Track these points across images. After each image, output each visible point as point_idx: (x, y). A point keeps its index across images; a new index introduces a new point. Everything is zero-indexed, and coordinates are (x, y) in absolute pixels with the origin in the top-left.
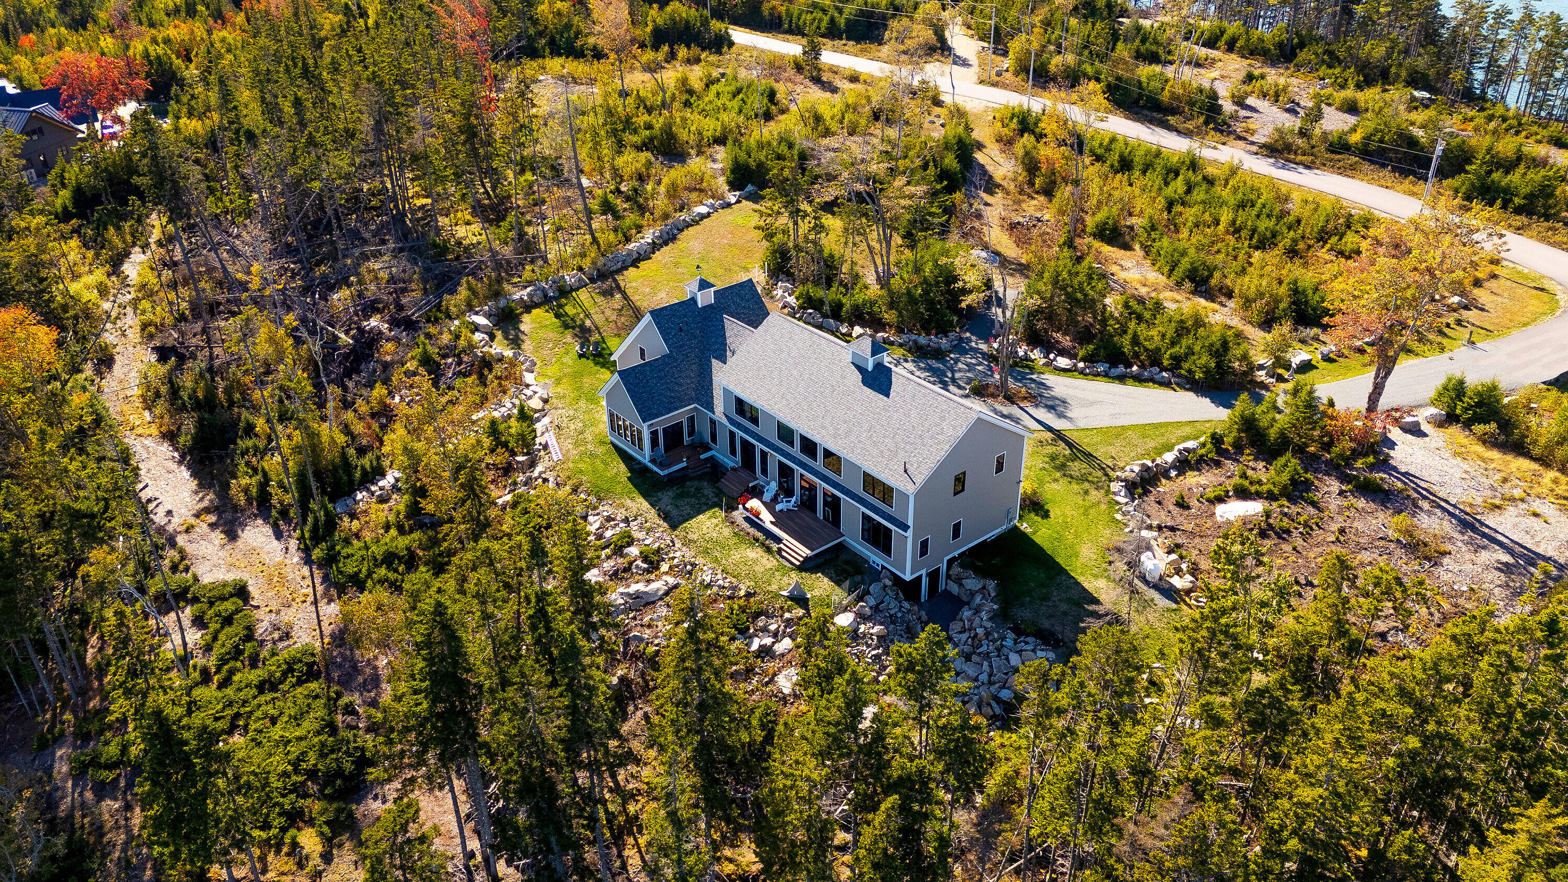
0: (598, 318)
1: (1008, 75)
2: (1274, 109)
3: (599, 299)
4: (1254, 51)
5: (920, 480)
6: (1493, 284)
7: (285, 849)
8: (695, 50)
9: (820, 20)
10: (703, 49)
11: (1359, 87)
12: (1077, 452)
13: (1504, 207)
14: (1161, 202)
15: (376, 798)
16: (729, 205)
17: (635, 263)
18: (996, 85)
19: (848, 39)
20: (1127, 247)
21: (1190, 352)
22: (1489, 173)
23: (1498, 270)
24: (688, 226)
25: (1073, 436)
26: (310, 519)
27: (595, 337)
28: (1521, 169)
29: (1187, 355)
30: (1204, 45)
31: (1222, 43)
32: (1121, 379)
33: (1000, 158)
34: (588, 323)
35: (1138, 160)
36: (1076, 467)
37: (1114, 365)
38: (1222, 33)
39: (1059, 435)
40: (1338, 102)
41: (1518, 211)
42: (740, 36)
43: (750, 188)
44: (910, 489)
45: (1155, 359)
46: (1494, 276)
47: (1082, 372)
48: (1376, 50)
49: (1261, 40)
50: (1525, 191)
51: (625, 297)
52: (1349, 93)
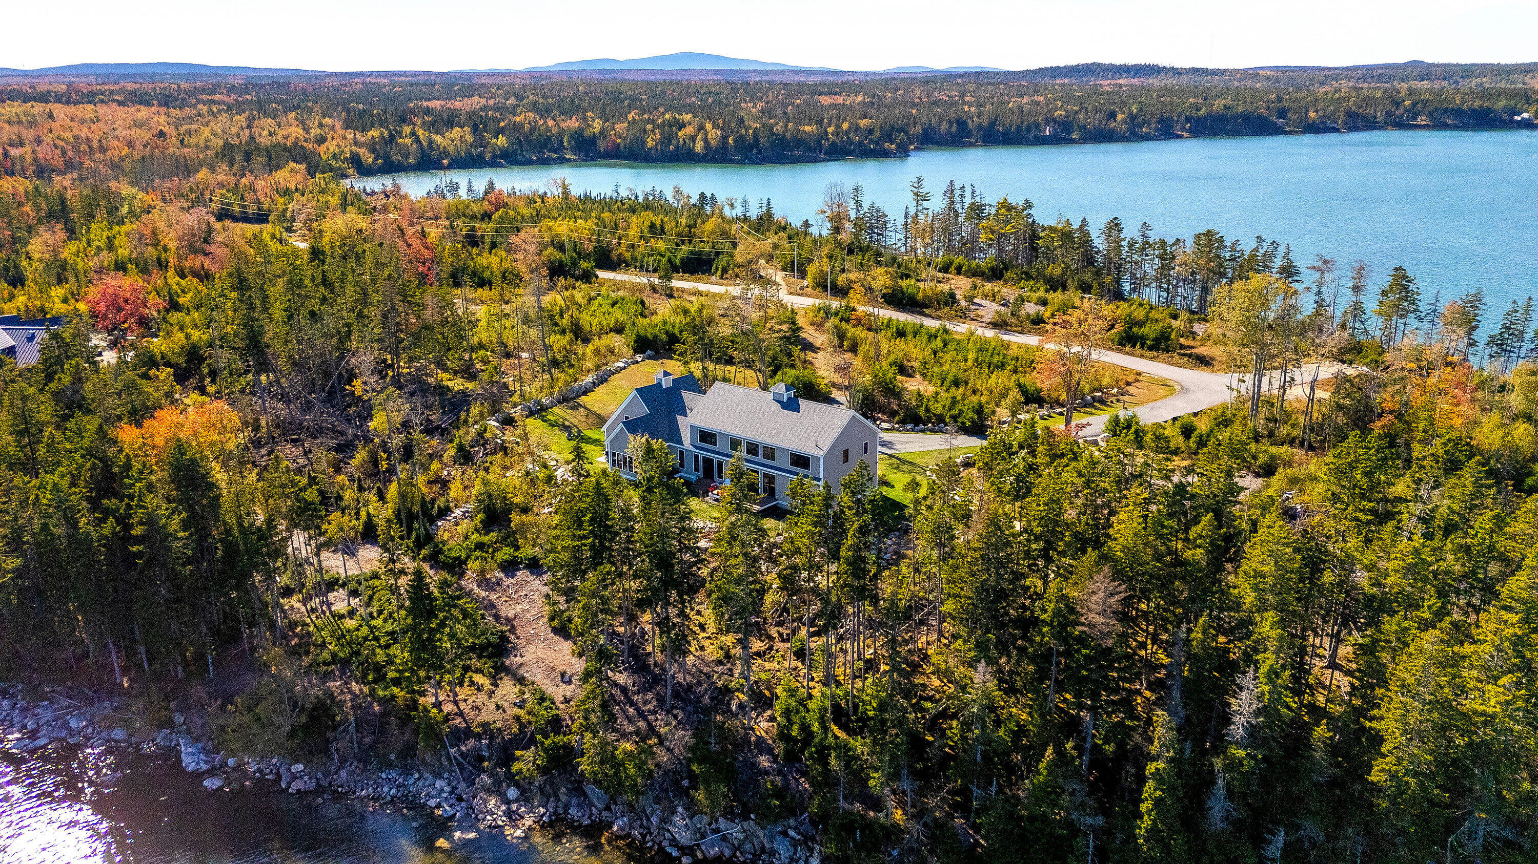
0: (573, 421)
1: (809, 289)
2: (994, 304)
3: (570, 411)
4: (975, 273)
5: (826, 449)
6: (1138, 384)
7: (466, 684)
8: (570, 281)
9: (660, 261)
10: (577, 280)
11: (1047, 291)
12: (903, 462)
13: (1142, 347)
14: (928, 351)
15: (516, 656)
16: (637, 362)
17: (585, 393)
18: (801, 295)
19: (684, 272)
20: (910, 376)
21: (961, 412)
22: (1130, 328)
23: (1141, 378)
24: (613, 374)
25: (901, 456)
26: (414, 534)
27: (574, 431)
28: (1148, 325)
29: (959, 414)
30: (940, 271)
31: (952, 269)
32: (923, 431)
33: (816, 334)
34: (567, 423)
35: (909, 329)
36: (905, 467)
37: (916, 425)
38: (952, 263)
39: (891, 456)
40: (1035, 300)
41: (1151, 348)
42: (602, 274)
43: (649, 352)
44: (821, 454)
45: (940, 419)
46: (1138, 381)
47: (898, 430)
48: (1056, 270)
49: (978, 266)
50: (1153, 336)
51: (586, 408)
52: (1041, 293)
